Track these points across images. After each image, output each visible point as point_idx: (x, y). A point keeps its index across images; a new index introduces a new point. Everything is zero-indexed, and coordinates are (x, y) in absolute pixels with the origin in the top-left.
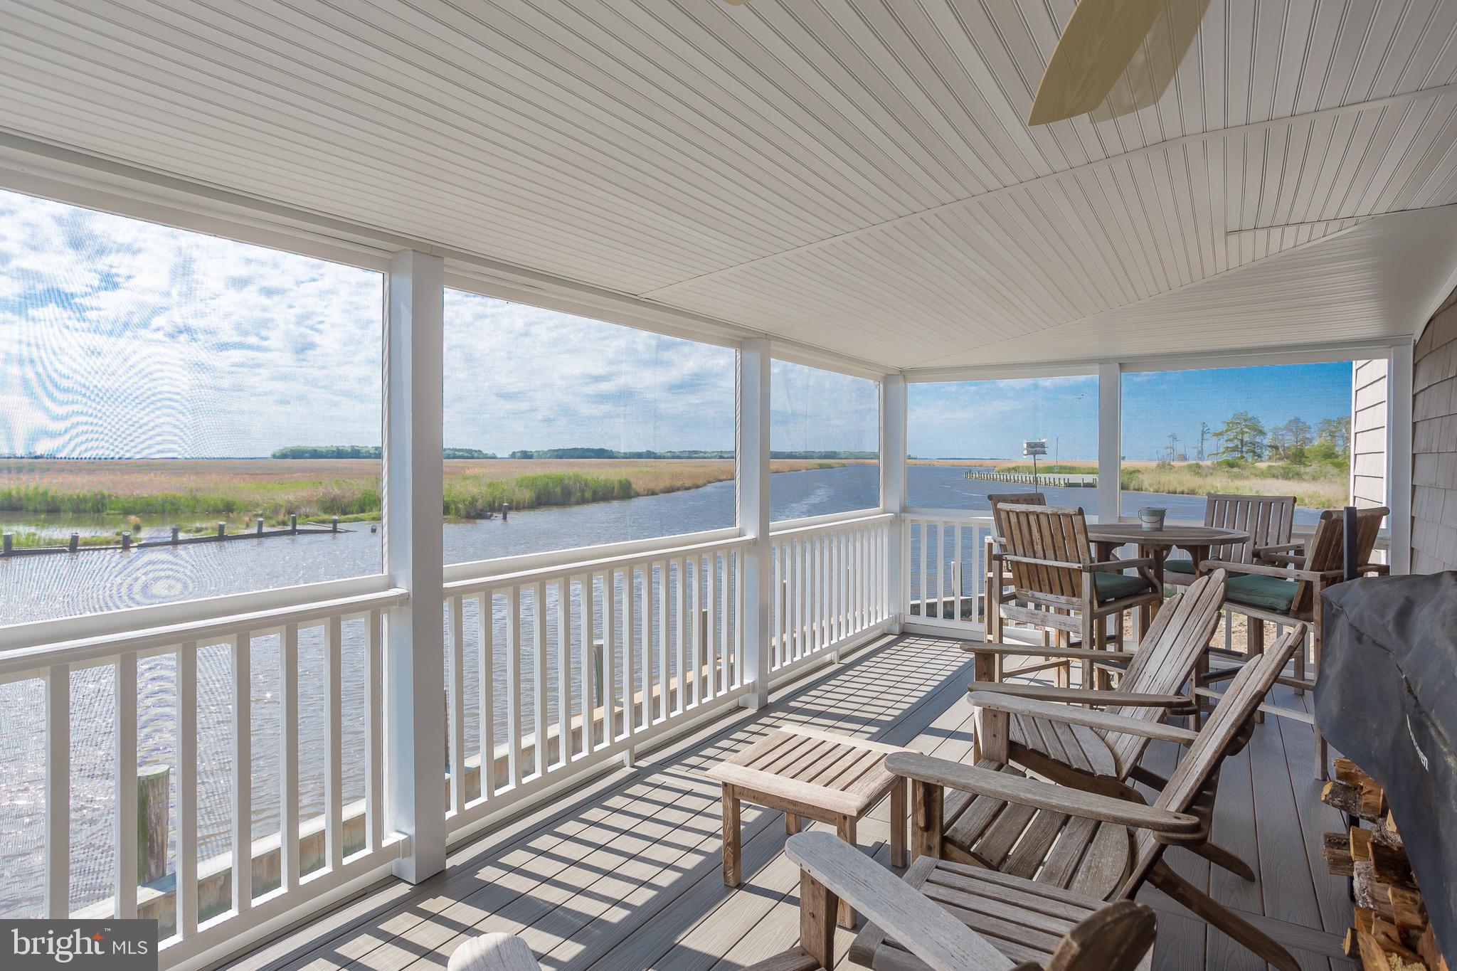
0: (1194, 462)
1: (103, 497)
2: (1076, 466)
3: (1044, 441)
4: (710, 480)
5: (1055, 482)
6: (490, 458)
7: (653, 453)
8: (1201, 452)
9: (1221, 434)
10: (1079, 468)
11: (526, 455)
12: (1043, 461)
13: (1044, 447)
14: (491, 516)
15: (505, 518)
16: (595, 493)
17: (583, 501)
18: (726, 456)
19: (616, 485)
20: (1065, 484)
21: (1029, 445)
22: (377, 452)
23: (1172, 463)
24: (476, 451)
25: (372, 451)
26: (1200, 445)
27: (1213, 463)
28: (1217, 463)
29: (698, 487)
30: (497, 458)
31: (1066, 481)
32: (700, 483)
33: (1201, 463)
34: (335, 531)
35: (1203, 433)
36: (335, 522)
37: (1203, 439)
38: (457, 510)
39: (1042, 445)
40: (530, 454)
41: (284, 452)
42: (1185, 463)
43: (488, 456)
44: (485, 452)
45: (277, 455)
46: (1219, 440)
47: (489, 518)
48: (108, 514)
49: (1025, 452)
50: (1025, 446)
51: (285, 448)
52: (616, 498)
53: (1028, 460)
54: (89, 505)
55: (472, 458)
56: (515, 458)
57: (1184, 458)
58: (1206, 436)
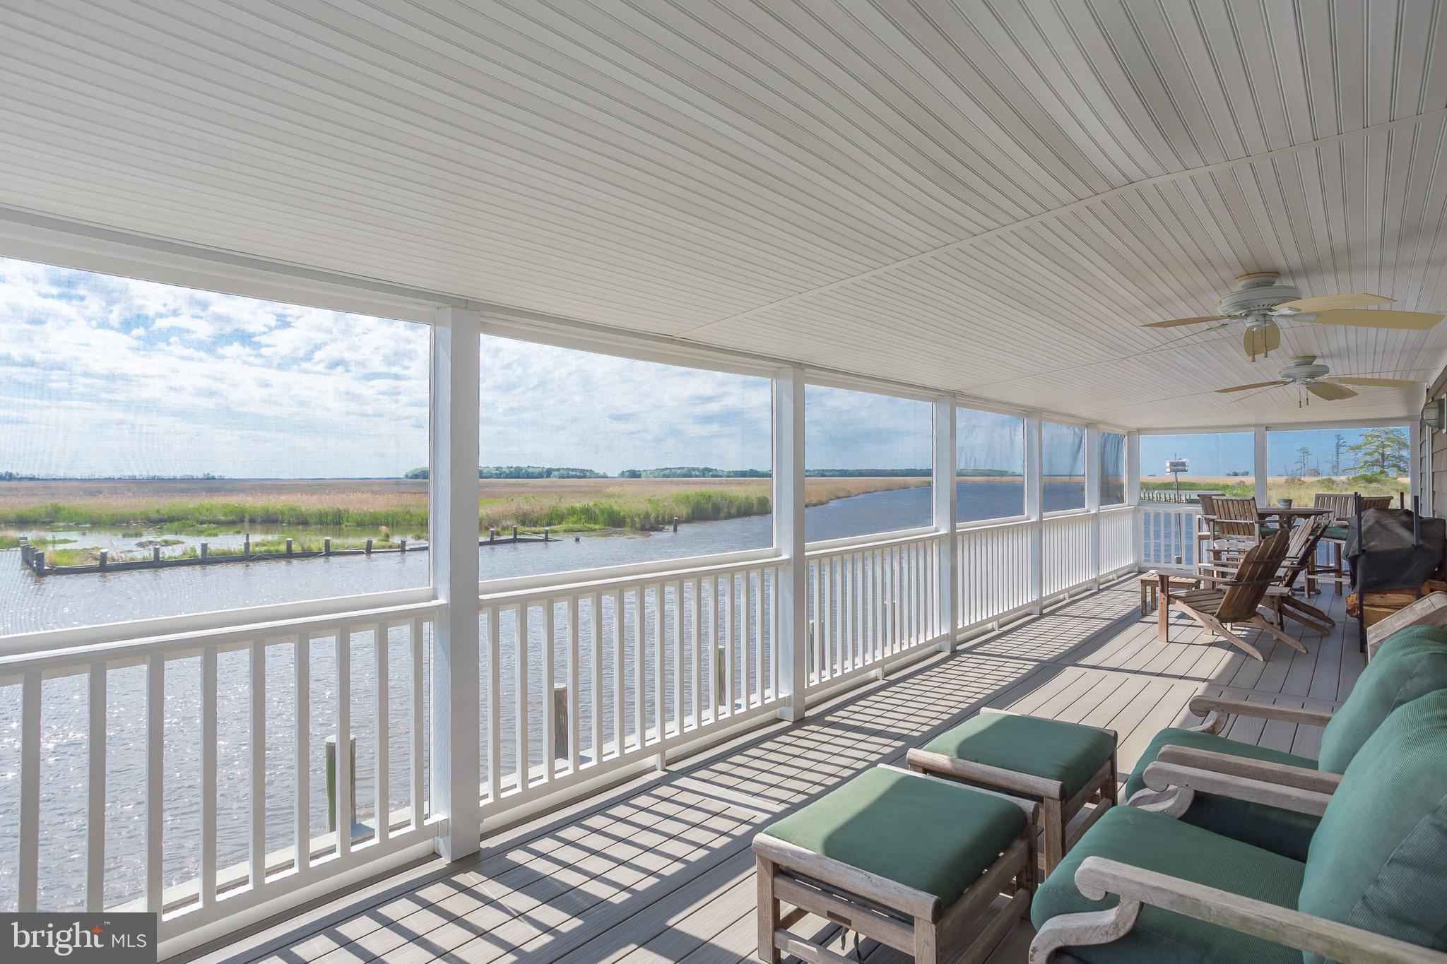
0: (1327, 477)
1: (339, 511)
2: (1197, 482)
3: (1184, 460)
4: (831, 497)
5: (1165, 498)
6: (601, 477)
7: (756, 471)
8: (1336, 466)
9: (1359, 447)
10: (1199, 485)
11: (634, 474)
12: (1182, 477)
13: (1185, 465)
14: (663, 528)
15: (675, 530)
16: (739, 509)
17: (729, 516)
18: (828, 474)
19: (755, 501)
20: (1187, 500)
21: (1172, 464)
22: (498, 472)
23: (1303, 479)
24: (588, 471)
25: (494, 472)
26: (1335, 459)
27: (1348, 479)
28: (1353, 478)
29: (823, 504)
30: (607, 477)
31: (1188, 498)
32: (824, 499)
33: (1335, 478)
34: (546, 540)
35: (1338, 446)
36: (547, 533)
37: (1338, 453)
38: (633, 521)
39: (1183, 464)
40: (638, 473)
41: (416, 473)
42: (1319, 478)
43: (600, 475)
44: (596, 471)
45: (410, 475)
46: (1356, 454)
47: (661, 530)
48: (346, 526)
49: (1168, 470)
50: (1168, 465)
51: (416, 469)
52: (756, 514)
53: (1170, 478)
54: (330, 518)
55: (584, 477)
56: (623, 477)
57: (1316, 473)
58: (1342, 449)
